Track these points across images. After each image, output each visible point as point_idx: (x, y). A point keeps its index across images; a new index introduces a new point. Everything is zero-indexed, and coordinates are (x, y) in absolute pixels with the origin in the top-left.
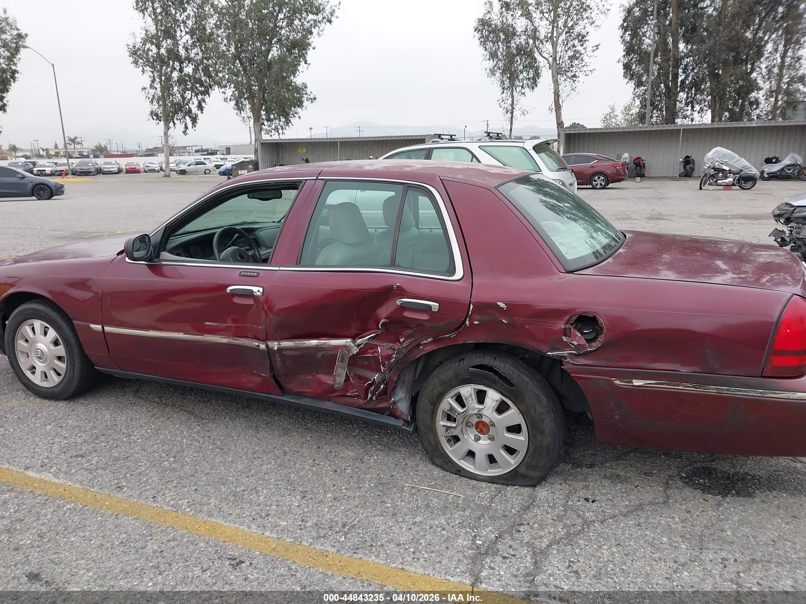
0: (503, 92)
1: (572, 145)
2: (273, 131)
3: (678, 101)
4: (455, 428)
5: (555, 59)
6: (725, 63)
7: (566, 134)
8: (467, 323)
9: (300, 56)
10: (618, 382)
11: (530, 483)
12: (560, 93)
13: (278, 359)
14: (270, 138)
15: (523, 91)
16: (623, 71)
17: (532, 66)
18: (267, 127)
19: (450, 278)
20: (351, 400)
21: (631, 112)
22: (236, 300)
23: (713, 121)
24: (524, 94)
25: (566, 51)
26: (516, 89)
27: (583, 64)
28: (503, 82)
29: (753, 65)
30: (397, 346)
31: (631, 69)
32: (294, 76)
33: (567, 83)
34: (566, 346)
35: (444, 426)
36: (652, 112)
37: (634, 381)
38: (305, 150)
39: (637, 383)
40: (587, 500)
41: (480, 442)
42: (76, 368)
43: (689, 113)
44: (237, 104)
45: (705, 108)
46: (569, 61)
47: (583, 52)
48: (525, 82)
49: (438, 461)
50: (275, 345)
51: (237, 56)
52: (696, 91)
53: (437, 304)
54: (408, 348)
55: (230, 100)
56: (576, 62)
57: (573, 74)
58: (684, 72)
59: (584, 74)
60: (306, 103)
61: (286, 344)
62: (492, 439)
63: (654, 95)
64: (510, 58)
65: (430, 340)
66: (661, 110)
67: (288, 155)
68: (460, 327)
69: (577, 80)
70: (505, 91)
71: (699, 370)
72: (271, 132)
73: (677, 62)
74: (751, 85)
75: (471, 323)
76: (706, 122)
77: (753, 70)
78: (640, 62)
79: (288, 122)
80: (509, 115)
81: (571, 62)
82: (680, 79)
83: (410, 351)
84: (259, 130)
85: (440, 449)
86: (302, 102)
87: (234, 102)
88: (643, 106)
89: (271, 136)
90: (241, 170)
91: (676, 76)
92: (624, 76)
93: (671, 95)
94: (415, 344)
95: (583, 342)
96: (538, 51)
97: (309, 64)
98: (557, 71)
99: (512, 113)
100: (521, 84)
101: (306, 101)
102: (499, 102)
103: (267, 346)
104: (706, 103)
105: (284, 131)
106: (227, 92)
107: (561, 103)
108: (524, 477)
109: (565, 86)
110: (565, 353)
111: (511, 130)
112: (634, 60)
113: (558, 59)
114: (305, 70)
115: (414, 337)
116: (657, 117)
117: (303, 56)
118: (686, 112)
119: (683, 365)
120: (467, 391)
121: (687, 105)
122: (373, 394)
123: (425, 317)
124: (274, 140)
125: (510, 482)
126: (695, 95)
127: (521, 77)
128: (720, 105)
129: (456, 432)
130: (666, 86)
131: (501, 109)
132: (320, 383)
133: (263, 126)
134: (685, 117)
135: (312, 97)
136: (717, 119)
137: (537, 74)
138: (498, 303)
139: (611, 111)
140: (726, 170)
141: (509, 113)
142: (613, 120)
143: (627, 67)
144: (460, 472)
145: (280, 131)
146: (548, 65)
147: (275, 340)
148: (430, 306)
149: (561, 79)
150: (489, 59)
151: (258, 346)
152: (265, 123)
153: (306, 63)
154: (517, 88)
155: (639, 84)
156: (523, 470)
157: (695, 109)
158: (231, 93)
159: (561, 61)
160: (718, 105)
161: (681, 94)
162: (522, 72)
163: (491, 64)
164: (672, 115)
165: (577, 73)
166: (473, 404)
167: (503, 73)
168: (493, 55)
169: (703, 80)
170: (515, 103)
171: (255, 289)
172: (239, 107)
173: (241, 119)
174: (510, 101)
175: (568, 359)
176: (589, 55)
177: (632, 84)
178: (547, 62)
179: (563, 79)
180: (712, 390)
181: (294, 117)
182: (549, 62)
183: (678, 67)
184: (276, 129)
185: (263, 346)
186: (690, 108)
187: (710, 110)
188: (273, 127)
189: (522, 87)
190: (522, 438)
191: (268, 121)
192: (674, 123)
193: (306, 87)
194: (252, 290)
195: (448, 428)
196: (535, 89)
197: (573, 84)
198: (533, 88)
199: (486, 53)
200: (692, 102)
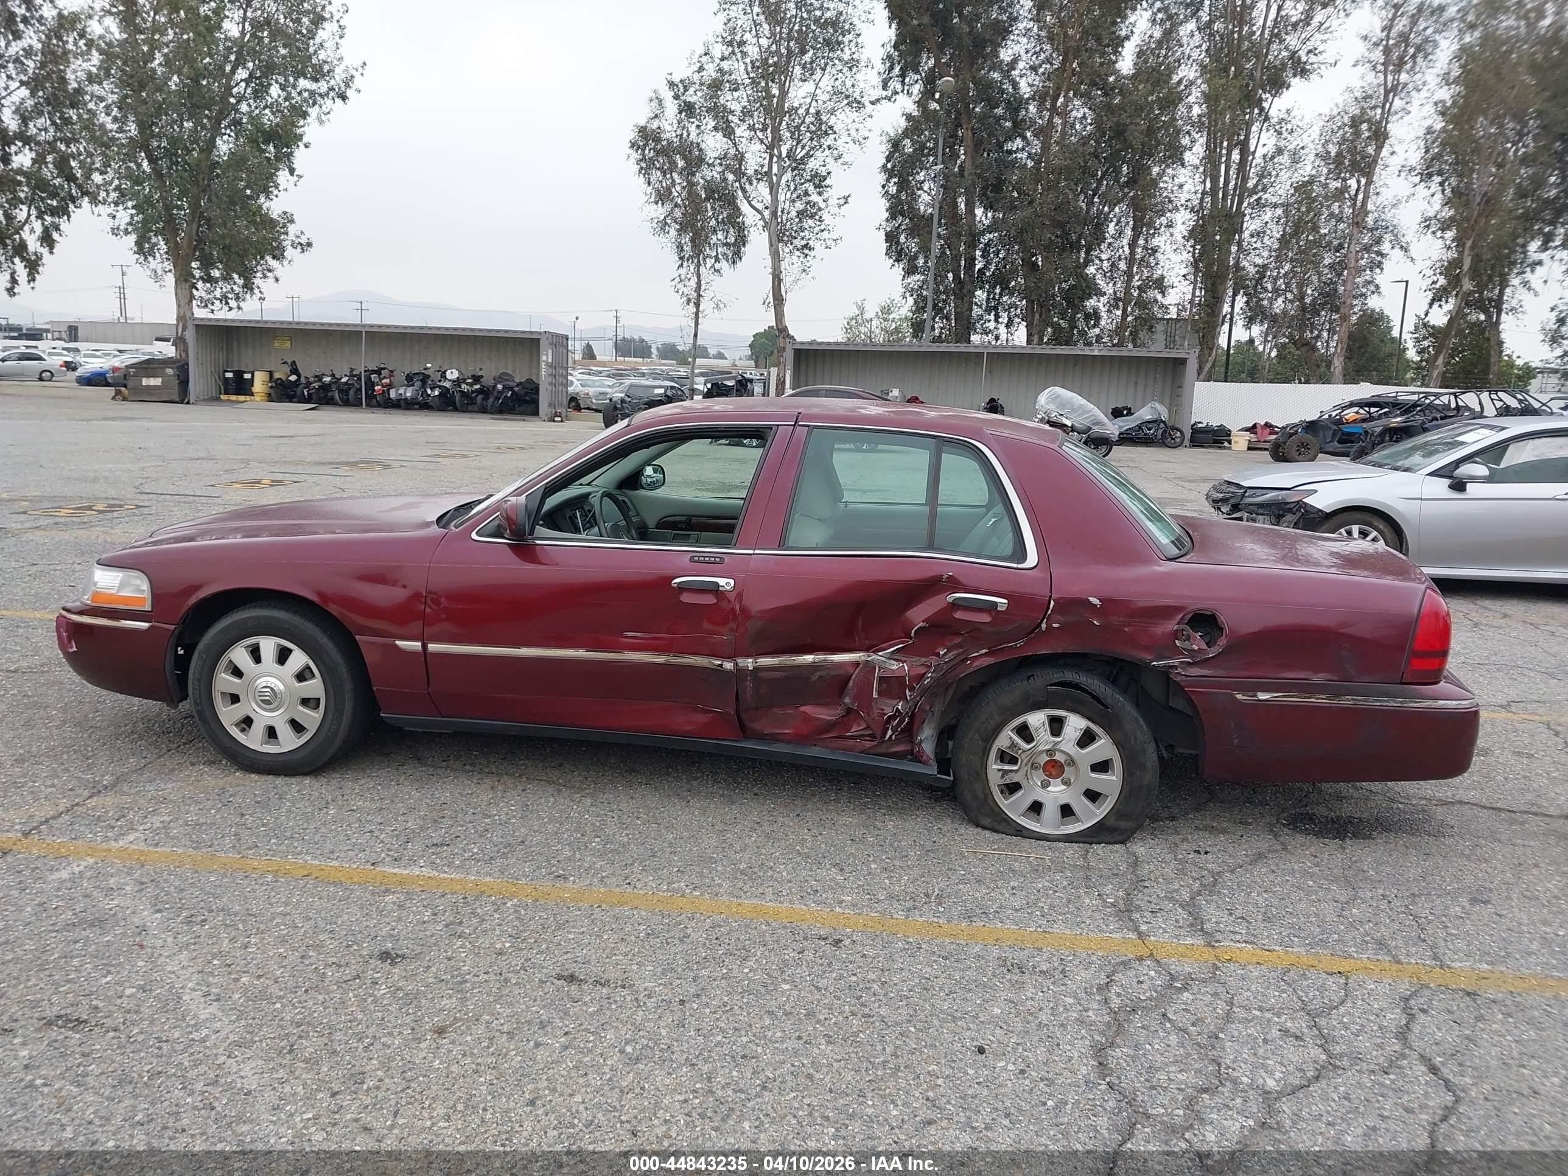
0: (681, 265)
1: (803, 368)
2: (217, 302)
3: (976, 304)
4: (1016, 771)
5: (774, 214)
6: (1048, 248)
7: (795, 350)
8: (1044, 626)
9: (278, 159)
10: (1239, 696)
11: (1121, 838)
12: (783, 276)
13: (749, 684)
14: (211, 316)
15: (717, 266)
16: (885, 245)
17: (734, 220)
18: (204, 294)
19: (1020, 566)
20: (851, 743)
21: (891, 317)
22: (686, 598)
23: (1029, 342)
24: (718, 271)
25: (793, 201)
26: (704, 260)
27: (822, 227)
28: (680, 247)
29: (1088, 253)
30: (934, 660)
31: (898, 243)
32: (267, 197)
33: (795, 258)
34: (1178, 652)
35: (999, 770)
36: (934, 319)
37: (1259, 694)
38: (288, 344)
39: (1262, 696)
40: (1198, 852)
41: (1050, 789)
42: (345, 716)
43: (992, 325)
44: (139, 244)
45: (1017, 320)
46: (797, 220)
47: (822, 205)
48: (720, 250)
49: (986, 821)
50: (749, 663)
51: (142, 144)
52: (1002, 290)
53: (1005, 601)
54: (952, 663)
55: (127, 232)
56: (810, 222)
57: (804, 242)
58: (982, 256)
59: (824, 246)
60: (289, 252)
61: (765, 661)
62: (1066, 783)
63: (937, 292)
64: (694, 204)
65: (985, 651)
66: (948, 318)
67: (250, 352)
68: (1032, 632)
69: (812, 253)
70: (685, 264)
71: (1335, 678)
72: (213, 304)
73: (973, 238)
74: (1088, 287)
75: (1049, 627)
76: (1018, 343)
77: (1088, 262)
78: (912, 233)
79: (248, 286)
80: (692, 308)
81: (801, 221)
82: (977, 267)
83: (954, 668)
84: (185, 299)
85: (992, 804)
86: (283, 250)
87: (133, 238)
88: (919, 308)
89: (213, 311)
90: (148, 376)
91: (971, 261)
92: (887, 254)
93: (963, 292)
94: (963, 657)
95: (1204, 646)
96: (745, 197)
97: (300, 177)
98: (778, 236)
99: (697, 305)
100: (714, 254)
101: (289, 247)
102: (673, 283)
103: (736, 664)
104: (1019, 311)
105: (242, 304)
106: (118, 215)
107: (783, 293)
108: (1113, 830)
109: (791, 264)
110: (1176, 662)
111: (696, 335)
112: (903, 227)
113: (779, 213)
114: (291, 187)
115: (961, 647)
116: (942, 328)
117: (285, 159)
118: (987, 325)
119: (1316, 672)
120: (1037, 719)
121: (988, 311)
122: (894, 730)
123: (986, 618)
124: (218, 320)
125: (1094, 840)
126: (1001, 294)
127: (714, 239)
128: (1040, 316)
129: (1016, 778)
130: (956, 277)
131: (678, 296)
132: (807, 718)
133: (194, 291)
134: (986, 332)
135: (303, 240)
136: (1036, 339)
137: (742, 240)
138: (1091, 599)
139: (858, 312)
140: (1066, 426)
141: (692, 304)
142: (863, 329)
143: (891, 238)
144: (1021, 832)
145: (233, 303)
146: (762, 223)
147: (748, 656)
148: (996, 603)
149: (784, 250)
150: (656, 203)
151: (721, 666)
152: (200, 285)
153: (292, 171)
154: (708, 260)
155: (910, 271)
156: (1111, 822)
157: (1000, 320)
158: (128, 219)
159: (784, 218)
160: (1037, 316)
161: (978, 293)
162: (715, 232)
163: (660, 211)
164: (965, 327)
165: (811, 243)
166: (1044, 738)
167: (682, 230)
168: (663, 196)
169: (1014, 272)
170: (703, 287)
171: (722, 581)
172: (143, 249)
173: (149, 273)
174: (693, 283)
175: (1179, 670)
176: (832, 212)
177: (899, 270)
178: (759, 216)
179: (787, 250)
180: (1347, 701)
181: (265, 277)
182: (763, 218)
183: (975, 248)
184: (224, 299)
185: (728, 665)
186: (992, 317)
187: (1025, 324)
188: (218, 293)
189: (717, 259)
190: (1114, 778)
191: (205, 281)
192: (969, 342)
193: (292, 221)
194: (717, 583)
195: (1005, 772)
196: (739, 264)
197: (805, 261)
198: (734, 262)
199: (650, 189)
200: (995, 308)
